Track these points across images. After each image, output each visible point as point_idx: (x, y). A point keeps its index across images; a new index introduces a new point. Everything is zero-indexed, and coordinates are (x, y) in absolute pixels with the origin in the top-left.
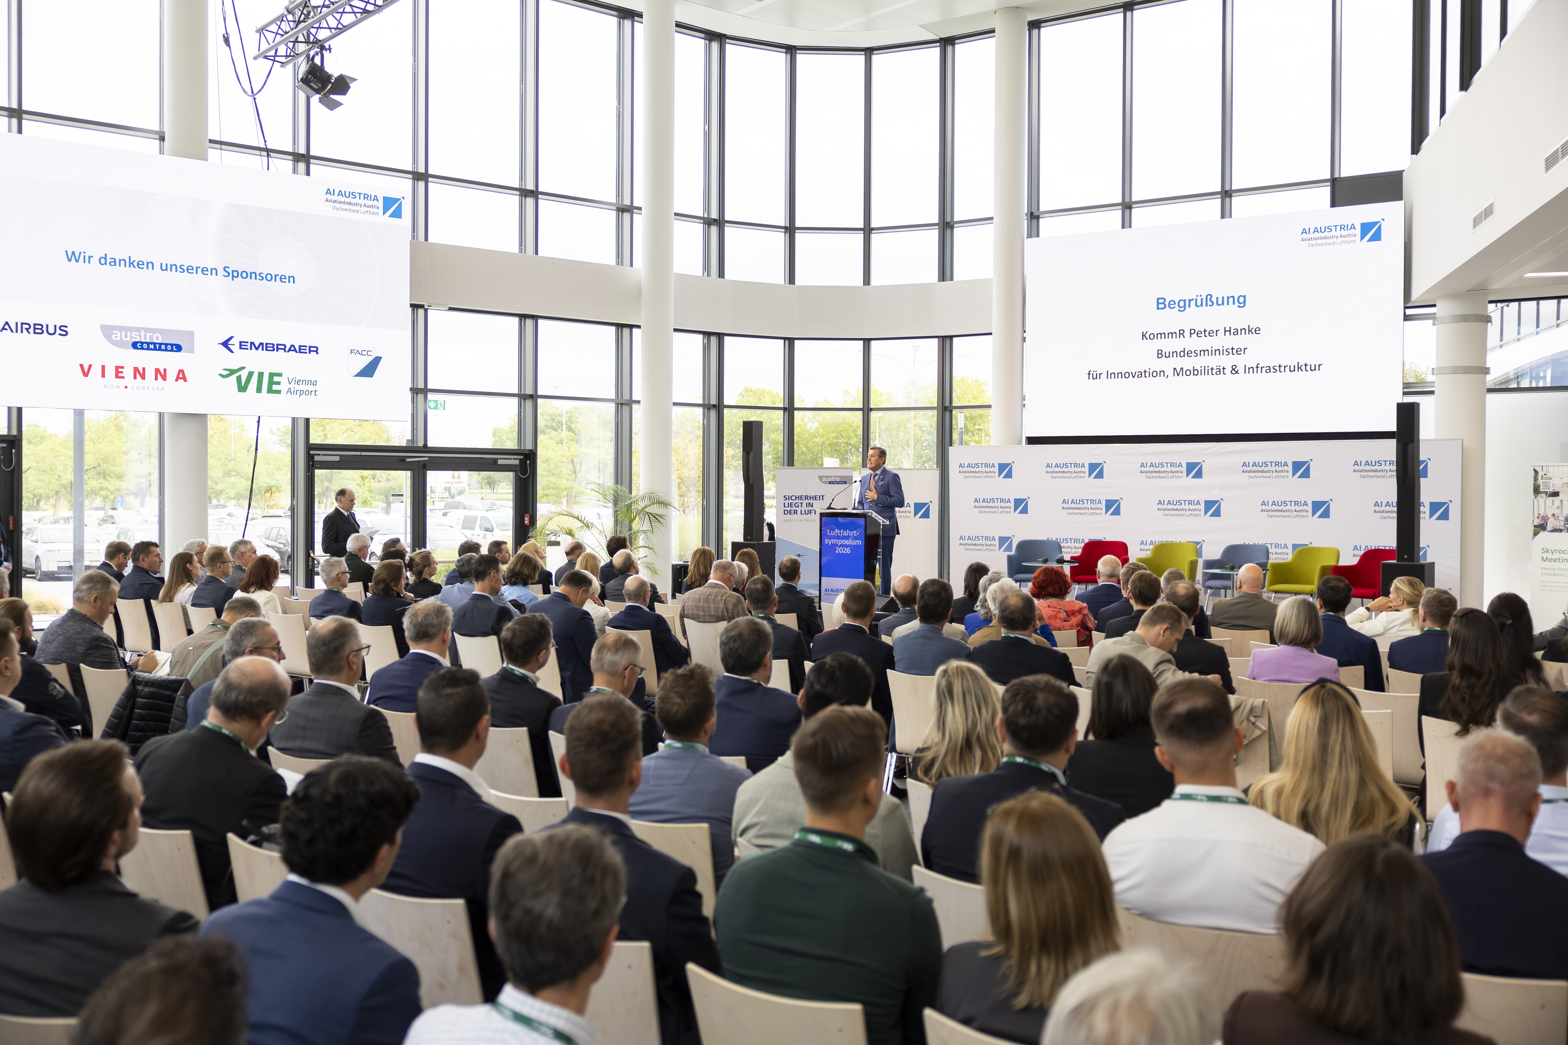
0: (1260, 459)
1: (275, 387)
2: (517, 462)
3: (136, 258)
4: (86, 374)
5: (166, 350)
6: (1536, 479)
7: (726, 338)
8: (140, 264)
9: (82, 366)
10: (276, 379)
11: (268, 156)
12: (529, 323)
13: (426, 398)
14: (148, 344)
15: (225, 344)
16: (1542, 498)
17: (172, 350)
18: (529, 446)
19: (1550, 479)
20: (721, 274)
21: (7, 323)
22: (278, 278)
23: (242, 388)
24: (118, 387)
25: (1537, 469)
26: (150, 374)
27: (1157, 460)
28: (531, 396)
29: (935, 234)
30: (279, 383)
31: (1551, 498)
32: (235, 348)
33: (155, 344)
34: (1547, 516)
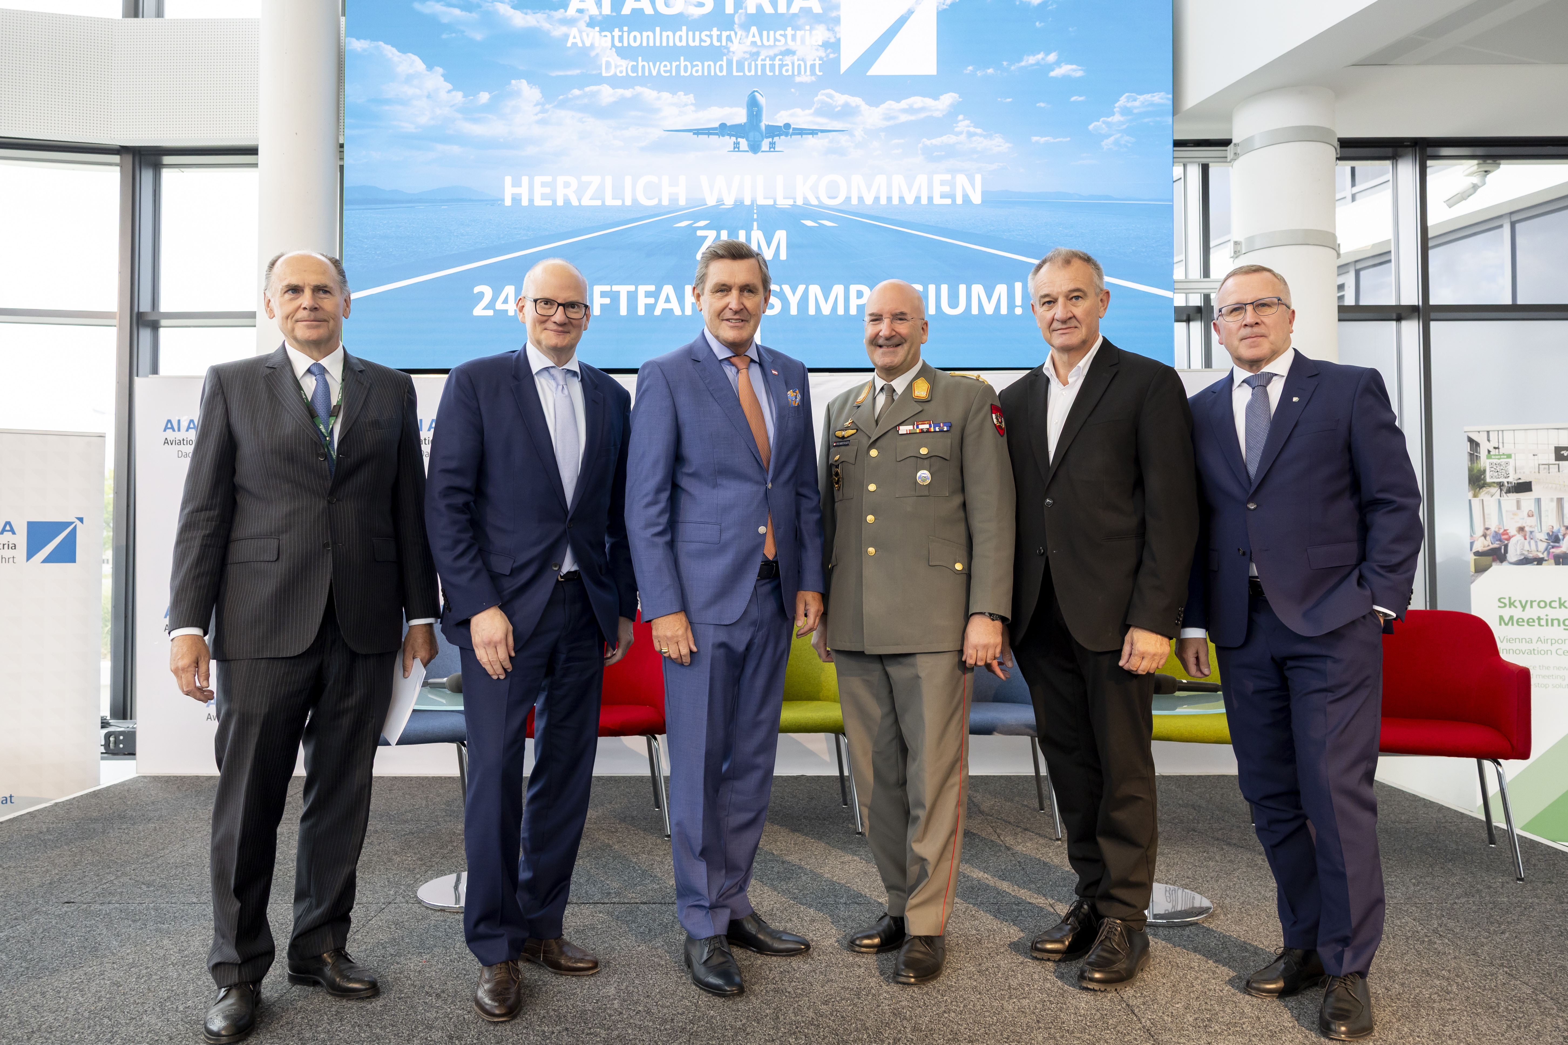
6: (1474, 456)
16: (1490, 498)
19: (1509, 456)
25: (1475, 437)
31: (1514, 496)
34: (1505, 532)
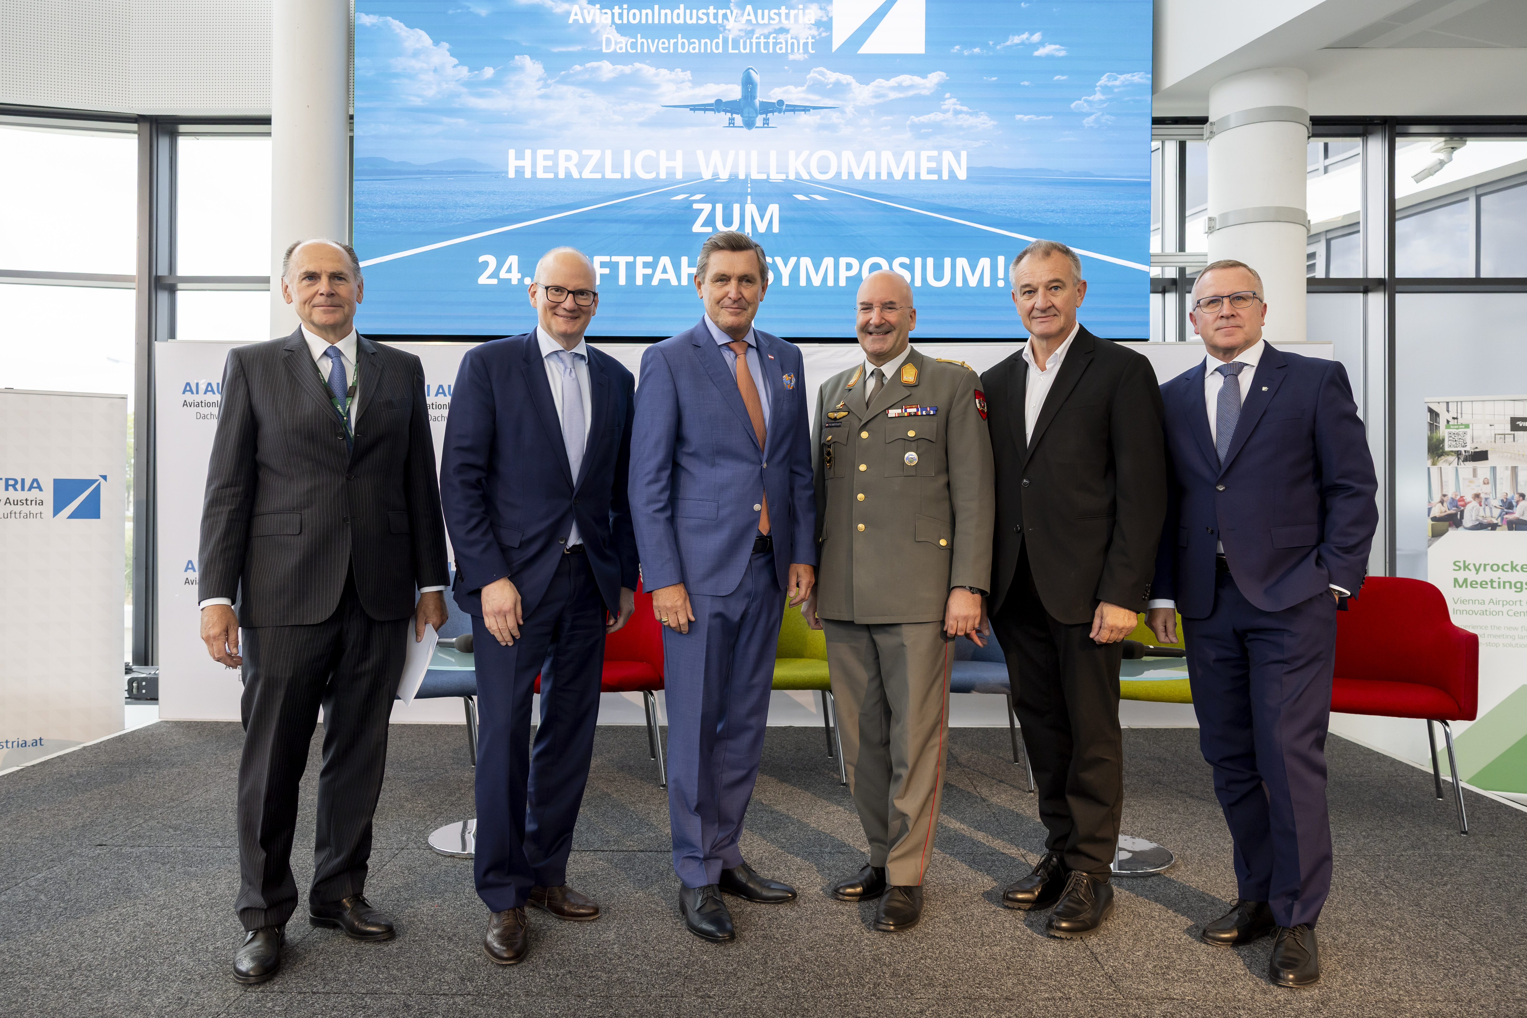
6: (1433, 426)
16: (1448, 466)
19: (1467, 426)
25: (1435, 407)
31: (1470, 465)
34: (1462, 499)
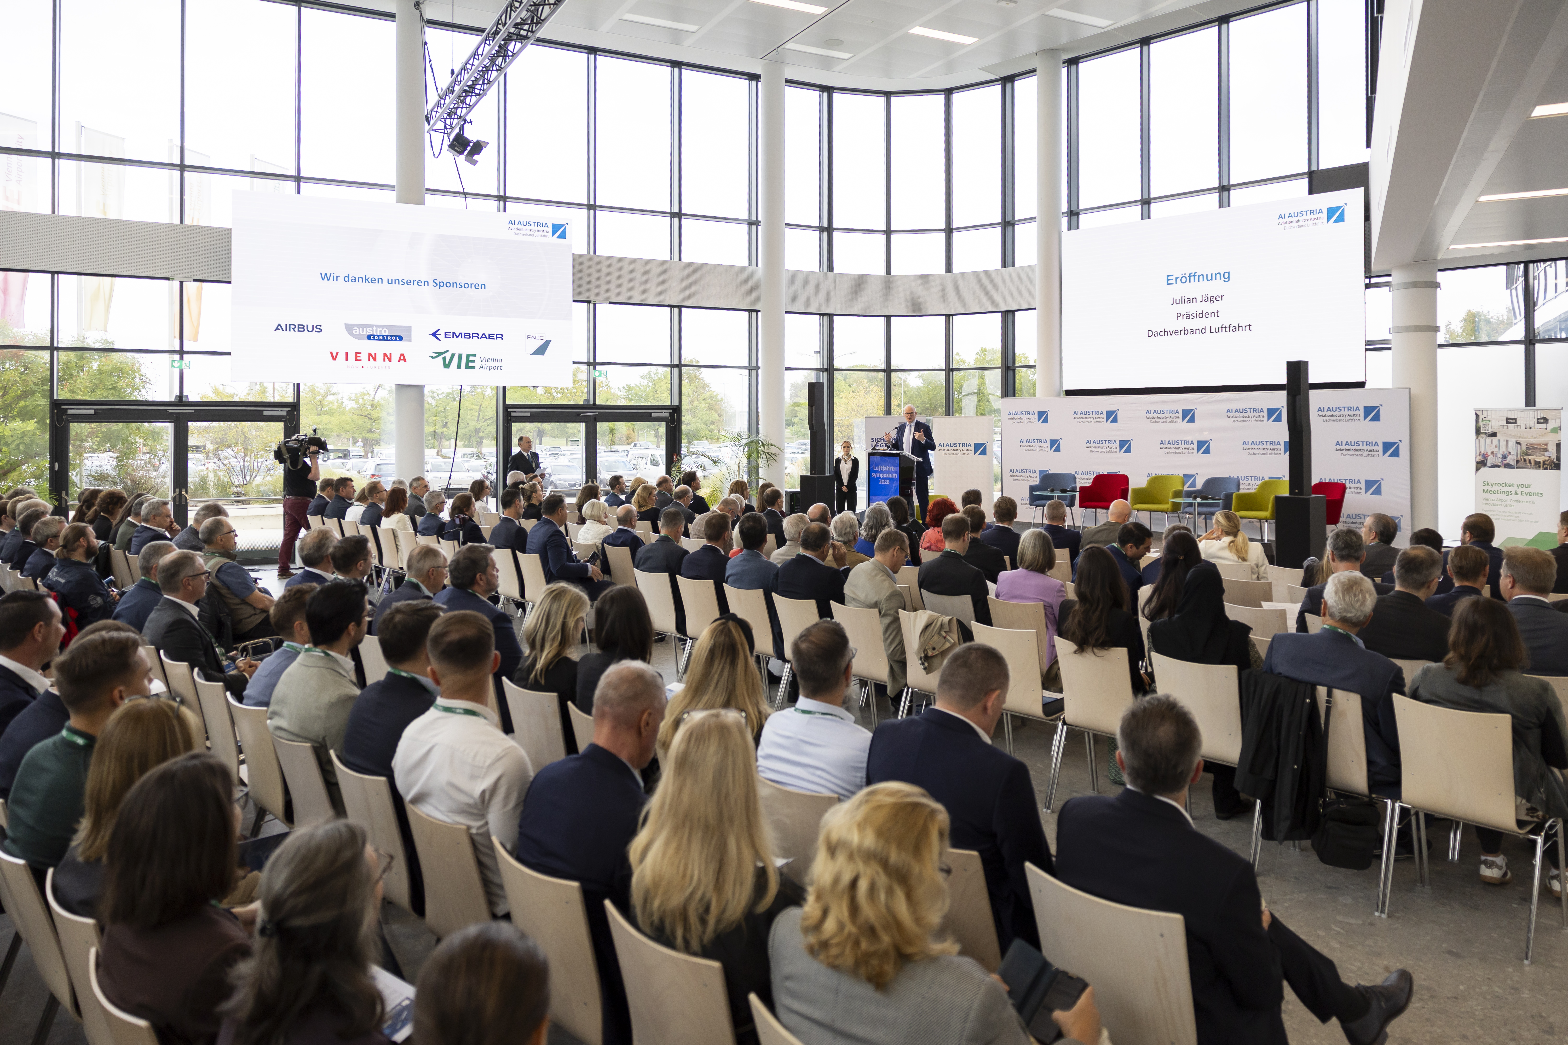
0: (1241, 406)
1: (471, 364)
2: (667, 415)
3: (369, 276)
4: (334, 359)
5: (391, 340)
6: (1477, 421)
7: (835, 317)
8: (373, 281)
9: (331, 353)
10: (471, 358)
11: (466, 198)
12: (676, 310)
13: (595, 369)
14: (378, 336)
15: (434, 334)
16: (1483, 438)
17: (396, 340)
18: (676, 403)
19: (1489, 421)
20: (831, 269)
21: (279, 325)
22: (473, 286)
23: (447, 366)
24: (357, 367)
25: (1478, 413)
26: (380, 357)
27: (1159, 408)
28: (677, 366)
29: (998, 231)
30: (473, 361)
31: (1490, 438)
32: (442, 337)
33: (383, 336)
34: (1487, 454)
